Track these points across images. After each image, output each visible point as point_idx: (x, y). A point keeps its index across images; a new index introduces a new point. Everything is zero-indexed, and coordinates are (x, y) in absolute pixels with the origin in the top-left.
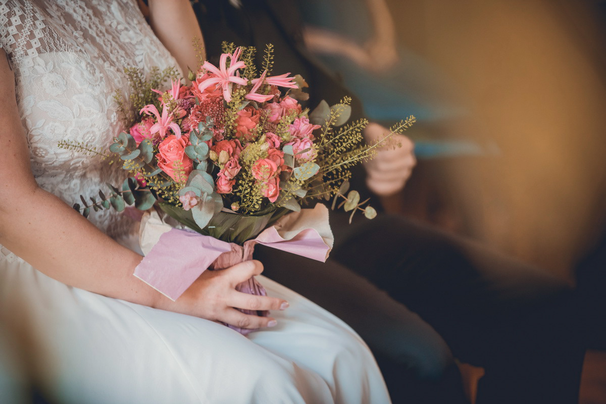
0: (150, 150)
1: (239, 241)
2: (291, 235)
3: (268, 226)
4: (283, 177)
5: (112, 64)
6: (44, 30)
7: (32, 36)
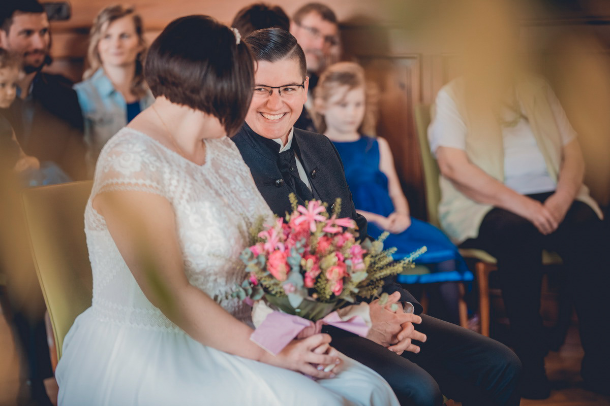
2: (346, 318)
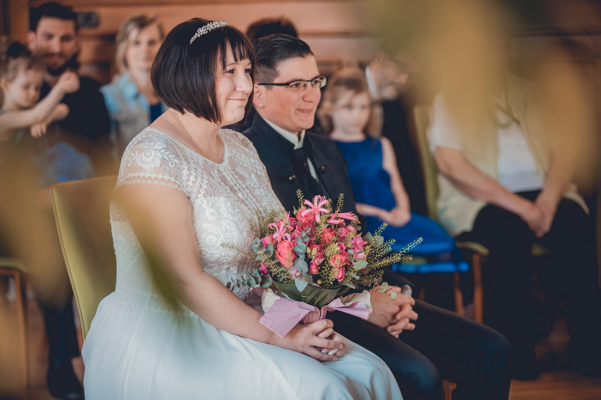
0: (271, 249)
1: (319, 306)
3: (335, 298)
4: (347, 267)
5: (246, 205)
6: (207, 184)
7: (201, 187)
